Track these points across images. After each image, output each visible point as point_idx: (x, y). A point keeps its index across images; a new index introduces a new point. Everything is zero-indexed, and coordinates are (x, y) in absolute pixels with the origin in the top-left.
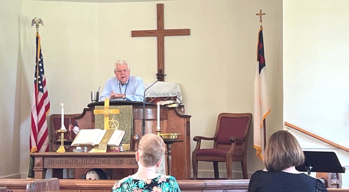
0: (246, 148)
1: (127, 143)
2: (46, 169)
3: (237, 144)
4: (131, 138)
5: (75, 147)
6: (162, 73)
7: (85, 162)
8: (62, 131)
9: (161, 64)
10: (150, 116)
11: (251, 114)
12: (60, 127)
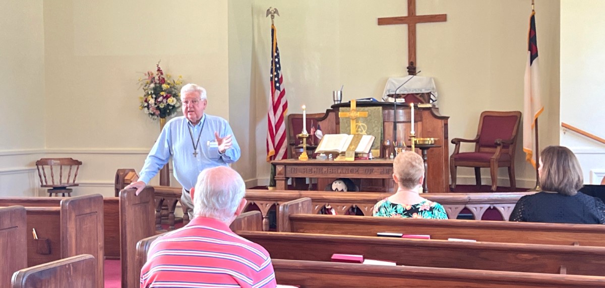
0: (514, 151)
1: (376, 149)
2: (288, 178)
3: (504, 147)
4: (381, 143)
5: (318, 154)
6: (414, 65)
7: (331, 171)
8: (305, 136)
9: (413, 56)
10: (402, 119)
11: (521, 113)
12: (301, 131)
